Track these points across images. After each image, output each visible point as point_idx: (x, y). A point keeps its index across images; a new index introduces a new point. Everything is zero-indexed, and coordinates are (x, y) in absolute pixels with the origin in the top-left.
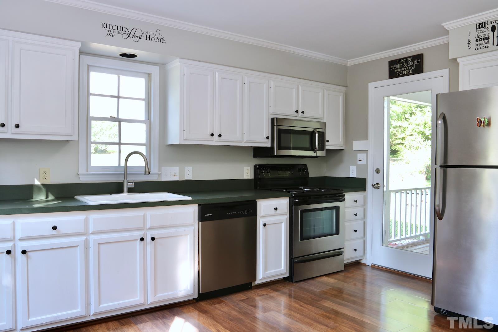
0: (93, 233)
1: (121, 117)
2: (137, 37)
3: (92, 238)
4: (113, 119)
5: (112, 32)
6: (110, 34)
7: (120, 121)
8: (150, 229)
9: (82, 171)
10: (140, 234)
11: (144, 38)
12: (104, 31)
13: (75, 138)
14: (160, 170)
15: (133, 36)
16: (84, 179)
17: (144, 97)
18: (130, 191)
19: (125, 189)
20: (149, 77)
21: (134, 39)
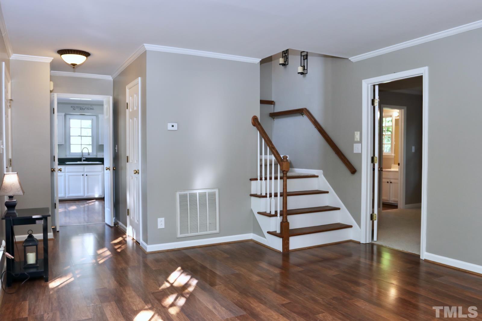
0: (68, 172)
1: (82, 135)
2: (83, 109)
3: (67, 174)
4: (79, 136)
5: (75, 108)
6: (74, 109)
7: (81, 136)
8: (86, 172)
9: (68, 154)
10: (83, 173)
11: (86, 109)
12: (72, 109)
13: (63, 143)
14: (97, 154)
15: (82, 109)
16: (68, 157)
17: (91, 127)
18: (84, 161)
19: (82, 160)
20: (92, 120)
21: (83, 110)
